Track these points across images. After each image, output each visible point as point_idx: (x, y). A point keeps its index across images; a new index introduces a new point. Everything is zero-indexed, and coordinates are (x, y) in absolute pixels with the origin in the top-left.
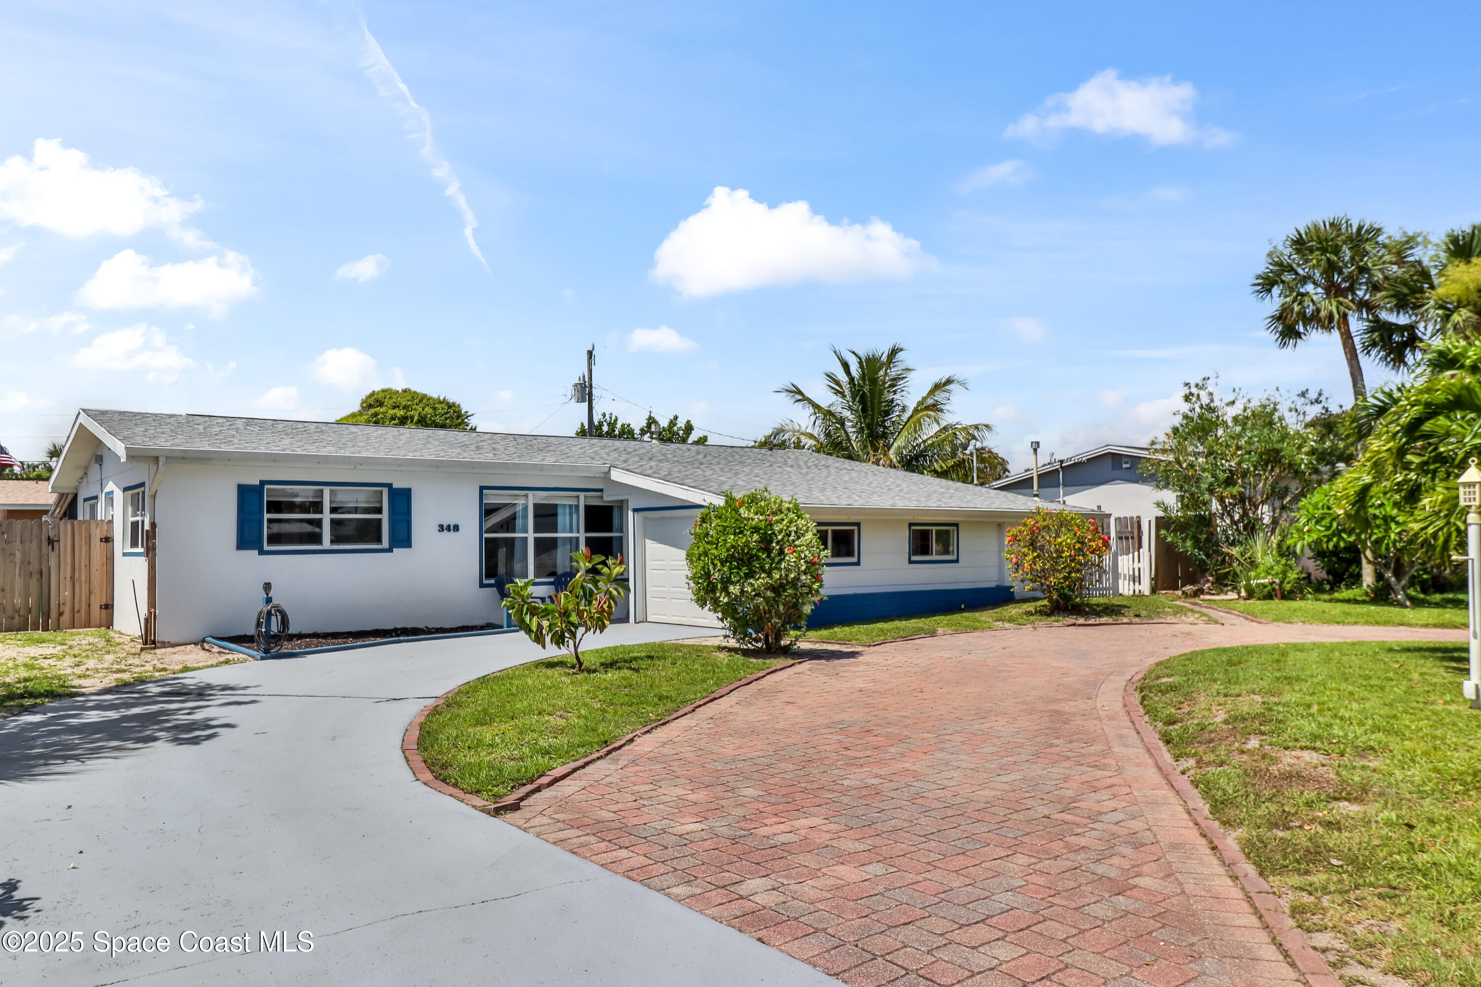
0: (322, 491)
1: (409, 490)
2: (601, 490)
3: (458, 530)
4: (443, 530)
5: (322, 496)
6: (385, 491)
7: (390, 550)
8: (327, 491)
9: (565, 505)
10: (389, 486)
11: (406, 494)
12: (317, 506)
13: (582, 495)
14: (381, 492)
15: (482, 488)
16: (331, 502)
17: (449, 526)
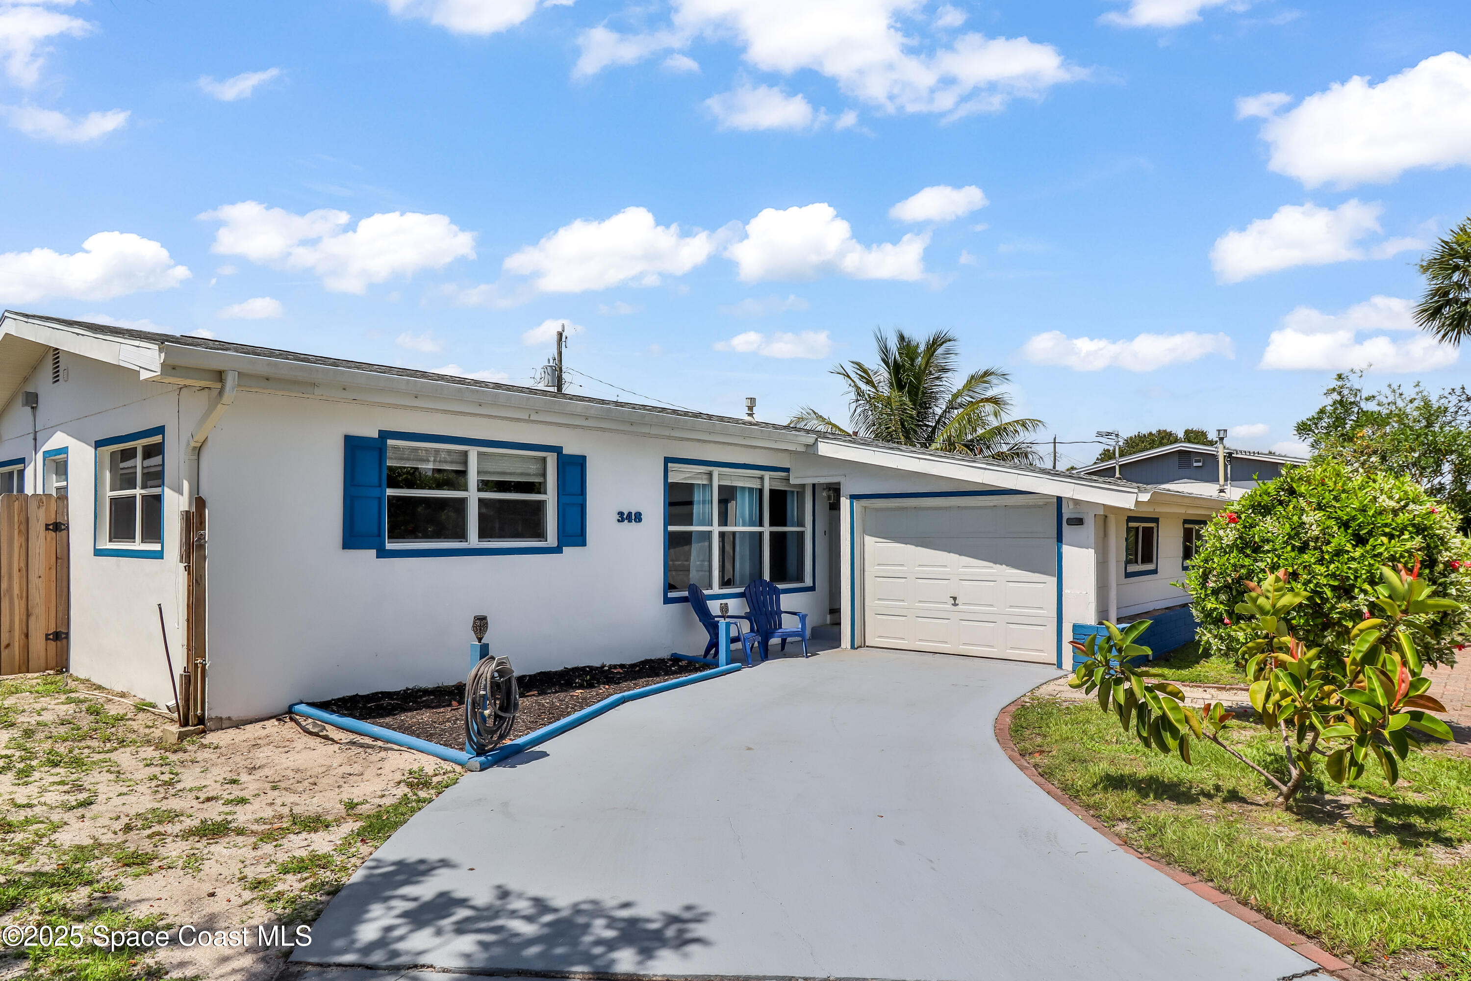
0: (465, 454)
1: (584, 458)
2: (787, 470)
3: (640, 520)
4: (623, 521)
5: (465, 463)
6: (552, 460)
7: (558, 550)
8: (473, 453)
9: (743, 488)
10: (558, 450)
11: (580, 462)
12: (457, 479)
13: (767, 475)
14: (544, 459)
15: (667, 460)
16: (479, 472)
17: (630, 514)
